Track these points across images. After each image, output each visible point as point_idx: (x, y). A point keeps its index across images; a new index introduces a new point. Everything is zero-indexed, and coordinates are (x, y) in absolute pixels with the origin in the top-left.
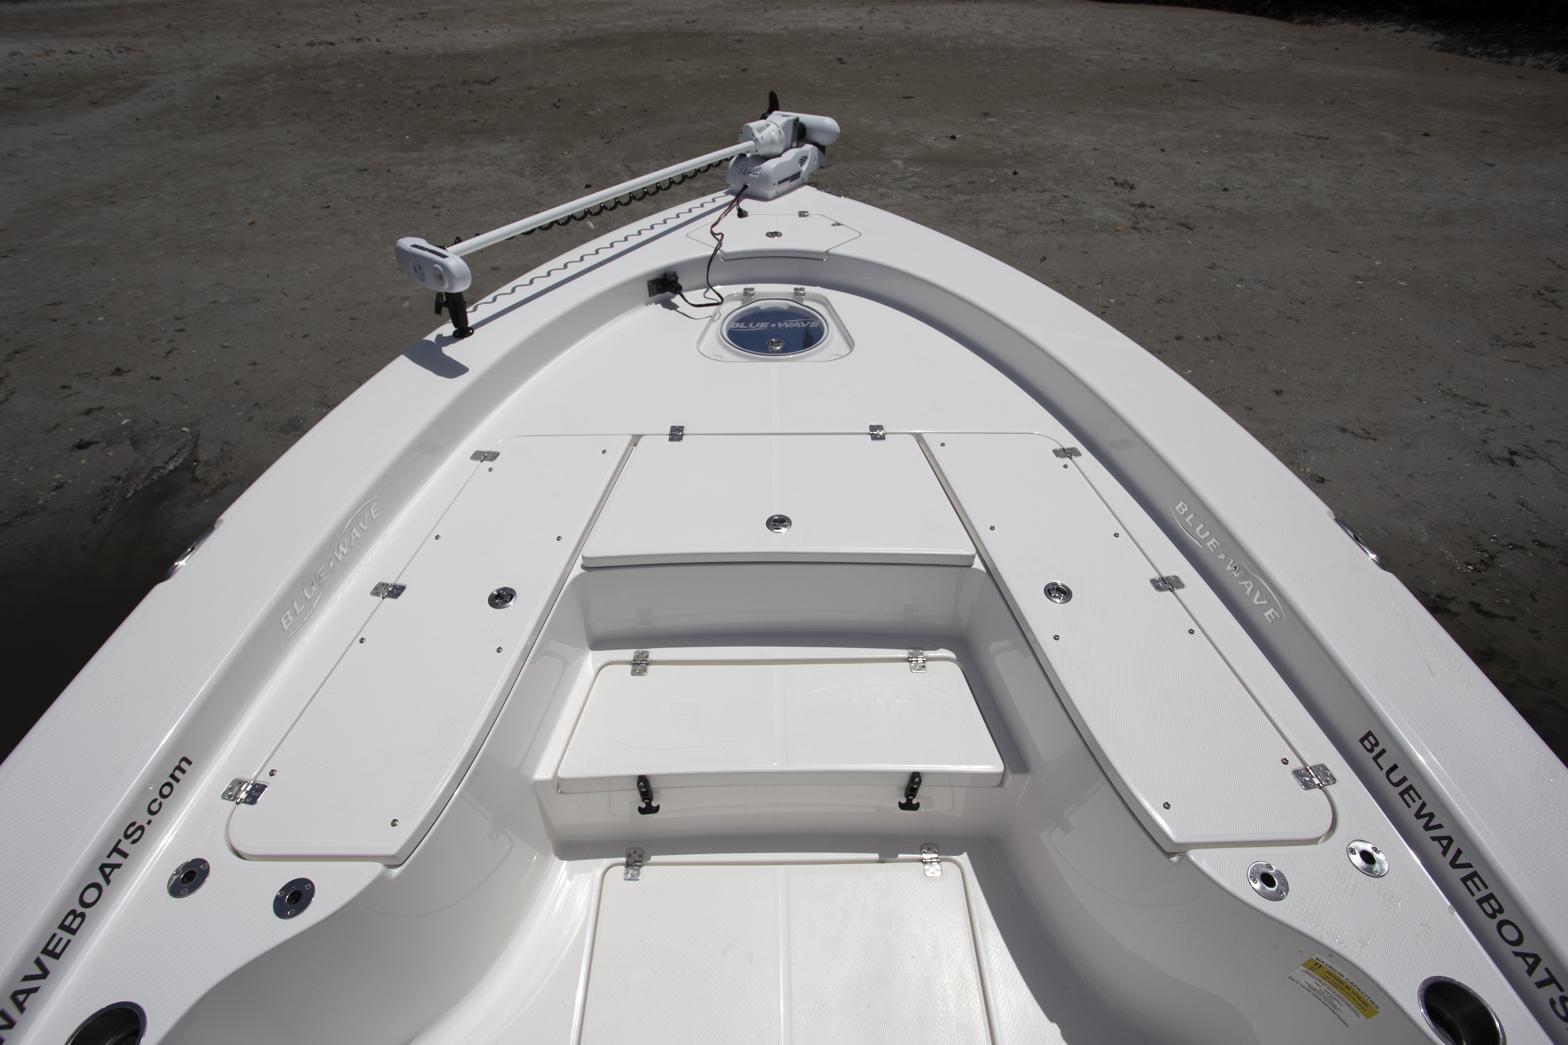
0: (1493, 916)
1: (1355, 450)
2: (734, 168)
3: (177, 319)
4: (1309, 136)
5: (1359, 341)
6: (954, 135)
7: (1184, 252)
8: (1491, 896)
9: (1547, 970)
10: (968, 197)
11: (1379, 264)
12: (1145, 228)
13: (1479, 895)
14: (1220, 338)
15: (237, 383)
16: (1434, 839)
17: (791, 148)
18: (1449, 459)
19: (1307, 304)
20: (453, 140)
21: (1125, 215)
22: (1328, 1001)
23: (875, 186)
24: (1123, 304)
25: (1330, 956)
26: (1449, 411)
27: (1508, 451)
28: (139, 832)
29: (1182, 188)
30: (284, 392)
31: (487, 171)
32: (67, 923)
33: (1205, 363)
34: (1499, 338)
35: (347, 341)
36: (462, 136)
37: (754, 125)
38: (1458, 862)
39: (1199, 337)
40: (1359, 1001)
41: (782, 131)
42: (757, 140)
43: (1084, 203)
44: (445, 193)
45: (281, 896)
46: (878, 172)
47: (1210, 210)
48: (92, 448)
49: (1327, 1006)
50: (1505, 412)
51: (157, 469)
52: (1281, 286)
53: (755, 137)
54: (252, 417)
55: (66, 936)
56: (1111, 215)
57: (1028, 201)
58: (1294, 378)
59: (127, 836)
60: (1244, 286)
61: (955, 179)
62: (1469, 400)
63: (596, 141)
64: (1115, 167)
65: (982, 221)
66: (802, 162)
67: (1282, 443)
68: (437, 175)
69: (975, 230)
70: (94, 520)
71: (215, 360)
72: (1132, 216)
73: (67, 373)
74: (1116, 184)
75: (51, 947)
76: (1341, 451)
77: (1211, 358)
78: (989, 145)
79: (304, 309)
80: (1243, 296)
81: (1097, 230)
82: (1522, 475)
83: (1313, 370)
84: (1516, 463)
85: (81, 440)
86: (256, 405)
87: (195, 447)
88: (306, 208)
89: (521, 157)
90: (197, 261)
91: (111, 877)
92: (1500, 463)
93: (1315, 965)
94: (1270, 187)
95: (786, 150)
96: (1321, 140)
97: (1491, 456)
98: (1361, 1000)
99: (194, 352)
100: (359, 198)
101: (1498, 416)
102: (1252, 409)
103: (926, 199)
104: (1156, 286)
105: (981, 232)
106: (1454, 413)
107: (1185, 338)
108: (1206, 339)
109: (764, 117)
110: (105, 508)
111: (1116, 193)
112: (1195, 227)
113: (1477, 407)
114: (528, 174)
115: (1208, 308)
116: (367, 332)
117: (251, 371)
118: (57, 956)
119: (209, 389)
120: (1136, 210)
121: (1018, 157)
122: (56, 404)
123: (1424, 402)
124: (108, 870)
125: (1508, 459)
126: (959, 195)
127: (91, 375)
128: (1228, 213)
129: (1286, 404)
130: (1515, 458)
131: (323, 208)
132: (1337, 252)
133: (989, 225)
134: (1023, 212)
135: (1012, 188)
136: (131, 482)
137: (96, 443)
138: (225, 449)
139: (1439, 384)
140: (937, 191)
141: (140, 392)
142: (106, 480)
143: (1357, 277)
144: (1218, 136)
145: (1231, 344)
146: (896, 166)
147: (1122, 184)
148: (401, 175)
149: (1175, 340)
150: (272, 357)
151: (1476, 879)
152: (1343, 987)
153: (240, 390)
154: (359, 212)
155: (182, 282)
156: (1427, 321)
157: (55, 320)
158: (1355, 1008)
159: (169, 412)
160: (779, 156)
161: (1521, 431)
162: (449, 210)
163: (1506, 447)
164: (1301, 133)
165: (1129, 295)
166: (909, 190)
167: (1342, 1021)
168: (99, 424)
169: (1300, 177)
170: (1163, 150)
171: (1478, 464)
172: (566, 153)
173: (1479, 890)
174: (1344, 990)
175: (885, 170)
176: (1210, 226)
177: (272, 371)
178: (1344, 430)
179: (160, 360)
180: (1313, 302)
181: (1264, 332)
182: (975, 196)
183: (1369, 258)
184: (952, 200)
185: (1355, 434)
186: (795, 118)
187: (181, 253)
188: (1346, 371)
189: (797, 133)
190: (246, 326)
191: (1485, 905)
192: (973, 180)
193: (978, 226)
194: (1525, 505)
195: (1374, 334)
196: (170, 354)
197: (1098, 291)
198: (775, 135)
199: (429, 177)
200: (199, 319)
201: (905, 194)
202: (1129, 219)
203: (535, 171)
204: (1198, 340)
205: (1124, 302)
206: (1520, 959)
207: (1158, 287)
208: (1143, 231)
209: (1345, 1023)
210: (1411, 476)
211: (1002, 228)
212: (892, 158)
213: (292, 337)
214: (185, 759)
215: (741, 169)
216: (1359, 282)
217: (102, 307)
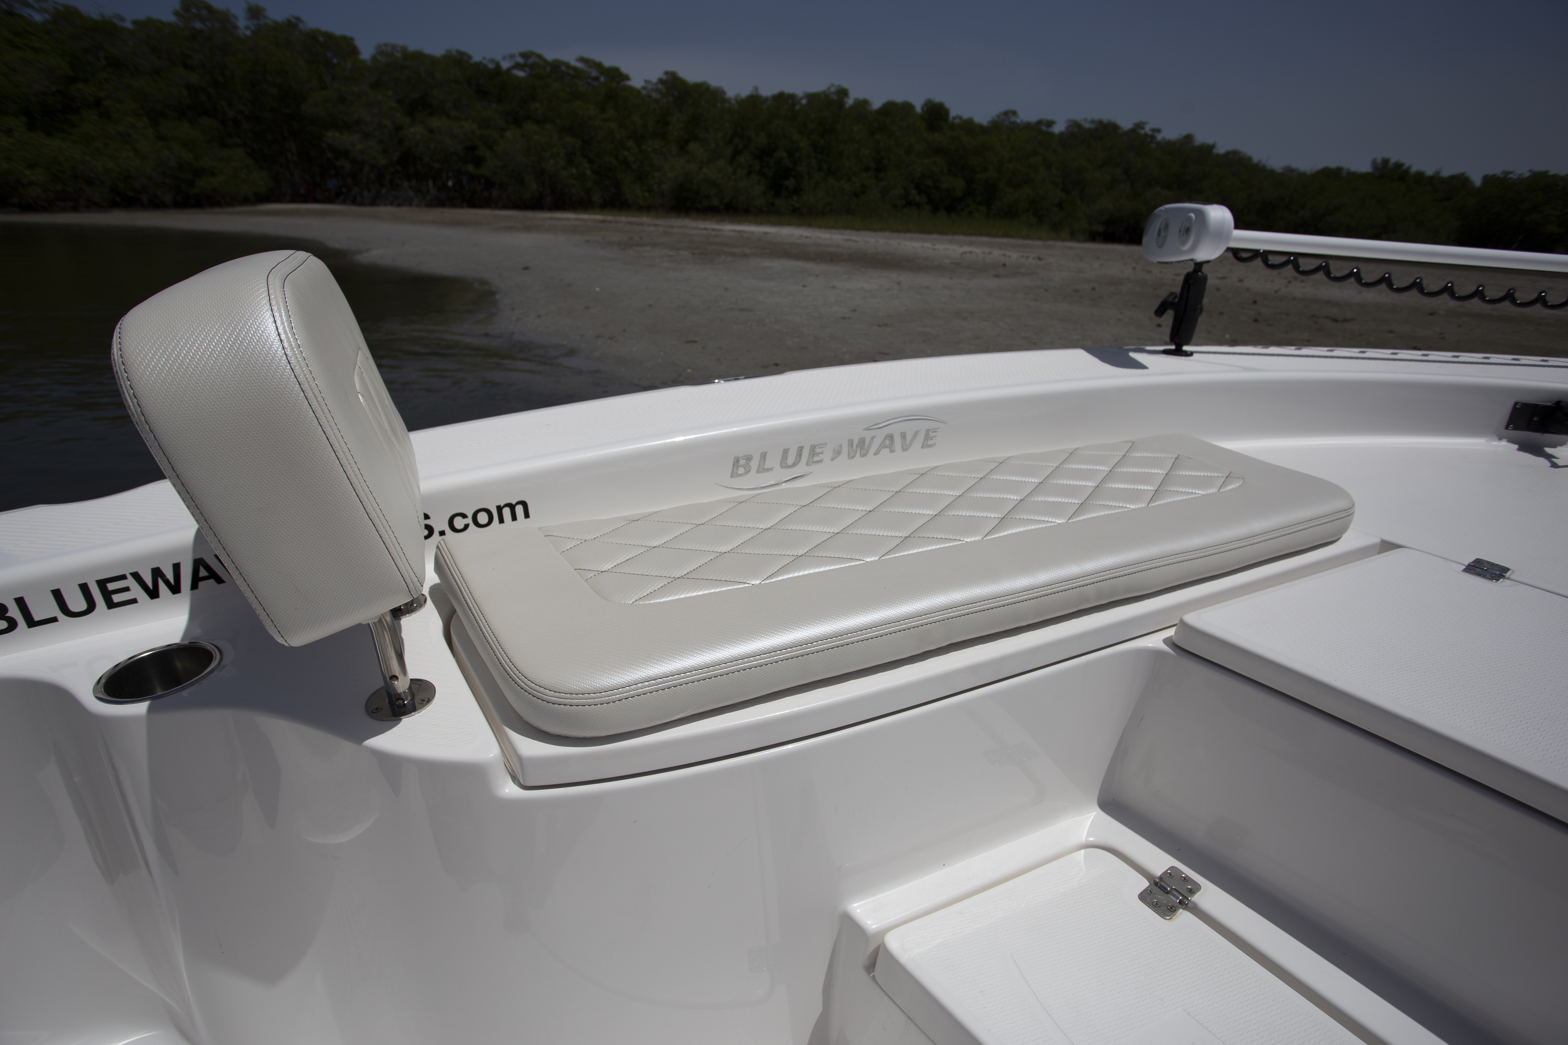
214: (524, 504)
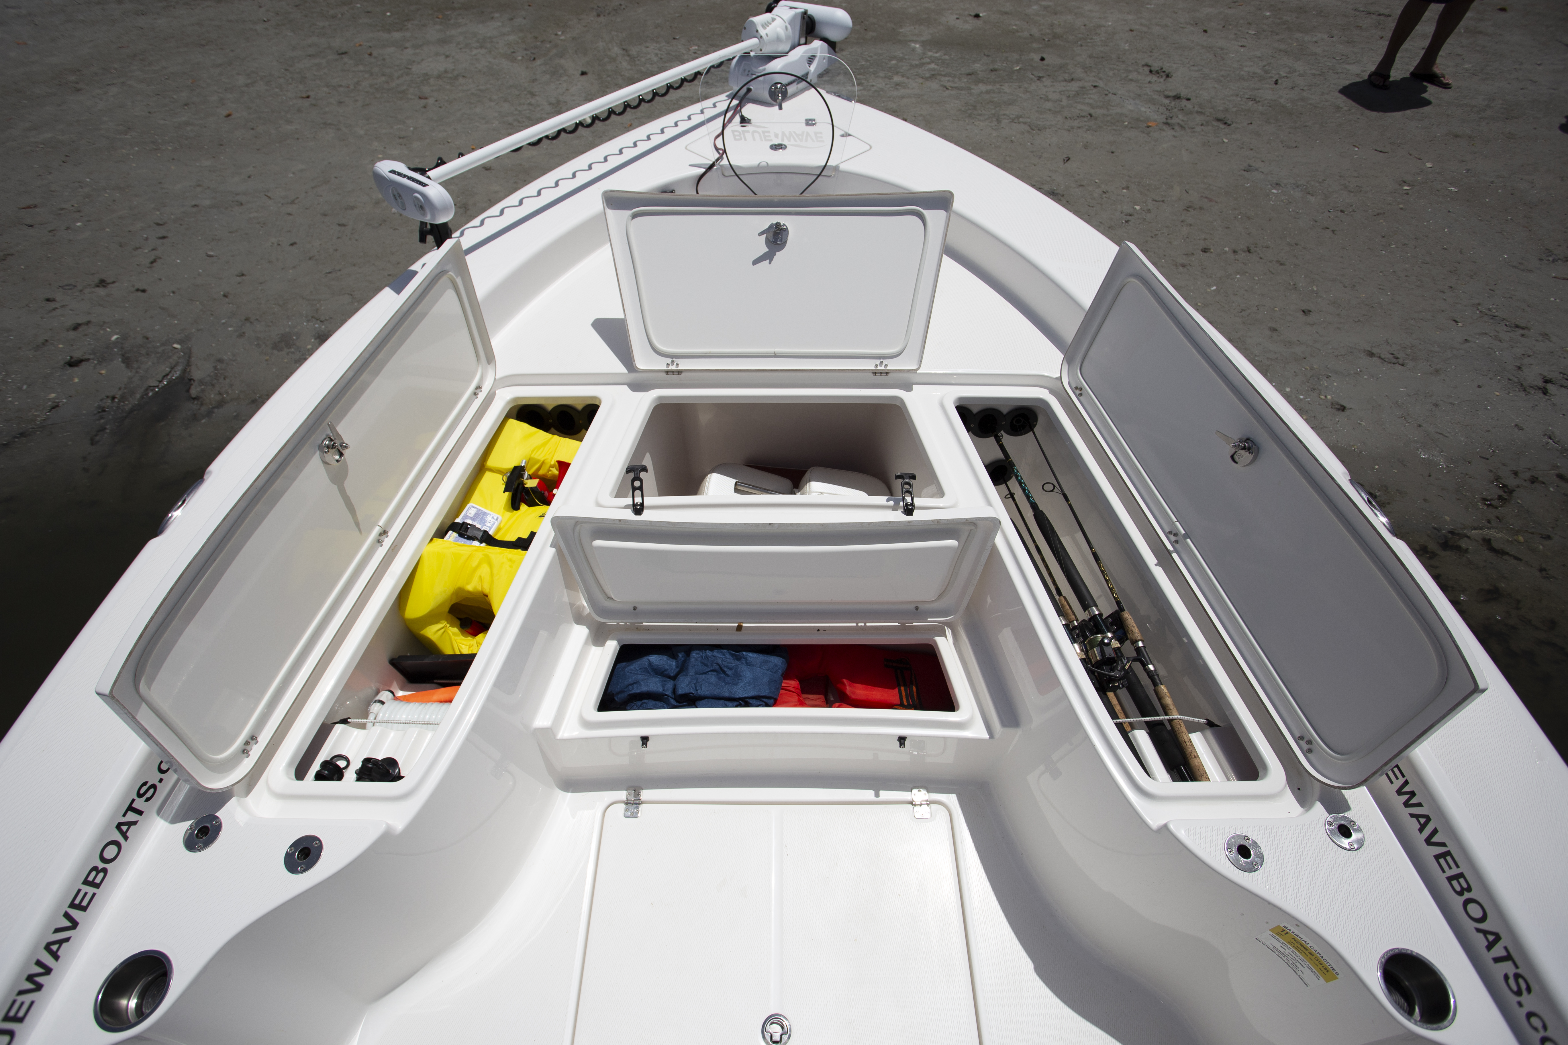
0: (1460, 893)
1: (1380, 376)
2: (737, 69)
3: (158, 224)
4: (1369, 13)
5: (1398, 255)
6: (978, 13)
7: (1219, 153)
8: (1461, 875)
9: (1506, 948)
10: (990, 87)
11: (1431, 166)
12: (1179, 124)
13: (1449, 873)
14: (1249, 251)
15: (225, 296)
16: (1412, 815)
17: (799, 45)
18: (1479, 386)
19: (1346, 213)
20: (438, 18)
21: (1159, 109)
22: (1291, 962)
23: (890, 74)
24: (1149, 211)
25: (1297, 925)
26: (1486, 334)
27: (1543, 379)
28: (152, 790)
29: (1223, 76)
30: (274, 306)
31: (475, 55)
32: (90, 878)
33: (1231, 279)
34: (1551, 252)
35: (336, 250)
36: (448, 13)
37: (758, 20)
38: (1433, 840)
39: (1227, 249)
40: (1320, 966)
41: (789, 27)
42: (761, 37)
43: (1115, 94)
44: (432, 81)
45: (291, 852)
46: (895, 58)
47: (1251, 103)
48: (84, 365)
49: (1289, 966)
50: (1545, 335)
51: (152, 388)
52: (1320, 191)
53: (759, 34)
54: (244, 333)
55: (91, 890)
56: (1143, 109)
57: (1055, 92)
58: (1324, 296)
59: (140, 795)
60: (1280, 191)
61: (977, 66)
62: (1508, 322)
63: (592, 19)
64: (1151, 52)
65: (1004, 115)
66: (810, 61)
67: (1304, 368)
68: (422, 60)
69: (996, 126)
70: (93, 442)
71: (201, 271)
72: (1165, 110)
73: (50, 284)
74: (1151, 71)
75: (77, 902)
76: (1366, 377)
77: (1238, 273)
78: (1016, 25)
79: (290, 214)
80: (1278, 203)
81: (1126, 127)
82: (1554, 405)
83: (1345, 287)
84: (1549, 392)
85: (71, 358)
86: (247, 319)
87: (188, 364)
88: (284, 98)
89: (512, 38)
90: (173, 159)
91: (128, 834)
92: (1532, 391)
93: (1282, 932)
94: (1320, 75)
95: (793, 48)
96: (1382, 18)
97: (1524, 384)
98: (1322, 965)
99: (179, 261)
100: (340, 86)
101: (1537, 340)
102: (1276, 330)
103: (945, 89)
104: (1186, 191)
105: (1002, 128)
106: (1491, 336)
107: (1212, 250)
108: (1235, 252)
109: (770, 9)
110: (102, 429)
111: (1150, 82)
112: (1233, 122)
113: (1516, 329)
114: (520, 58)
115: (1240, 217)
116: (357, 240)
117: (239, 283)
118: (84, 909)
119: (198, 303)
120: (1170, 103)
121: (1046, 40)
122: (42, 318)
123: (1460, 324)
124: (124, 828)
125: (1542, 388)
126: (980, 85)
127: (75, 286)
128: (1270, 106)
129: (1313, 325)
130: (1549, 386)
131: (303, 98)
132: (1385, 153)
133: (1011, 120)
134: (1048, 105)
135: (1038, 77)
136: (127, 402)
137: (88, 360)
138: (218, 367)
139: (1479, 304)
140: (956, 80)
141: (127, 305)
142: (101, 400)
143: (1404, 182)
144: (1268, 14)
145: (1261, 258)
146: (914, 50)
147: (1157, 72)
148: (384, 60)
149: (1201, 253)
150: (259, 267)
151: (1449, 858)
152: (1307, 953)
153: (229, 304)
154: (341, 103)
155: (160, 183)
156: (1474, 233)
157: (32, 226)
158: (1316, 971)
159: (158, 327)
160: (785, 54)
161: (1560, 357)
162: (436, 101)
163: (1540, 374)
164: (1361, 9)
165: (1156, 201)
166: (927, 79)
167: (1303, 981)
168: (89, 340)
169: (1354, 63)
170: (1205, 31)
171: (1509, 392)
172: (560, 33)
173: (1450, 868)
174: (1307, 956)
175: (901, 55)
176: (1250, 122)
177: (261, 283)
178: (1371, 354)
179: (145, 271)
180: (1353, 211)
181: (1296, 244)
182: (998, 86)
183: (1419, 159)
184: (973, 91)
185: (1382, 359)
186: (803, 10)
187: (156, 149)
188: (1380, 289)
189: (805, 25)
190: (230, 232)
191: (1454, 883)
192: (996, 67)
193: (999, 121)
194: (1552, 438)
195: (1415, 247)
196: (155, 264)
197: (1124, 196)
198: (781, 32)
199: (414, 62)
200: (181, 225)
201: (922, 83)
202: (1162, 114)
203: (527, 54)
204: (1226, 252)
205: (1149, 210)
206: (1481, 935)
207: (1188, 193)
208: (1177, 128)
209: (1305, 983)
210: (1436, 405)
211: (1025, 123)
212: (910, 41)
213: (279, 245)
215: (745, 70)
216: (1405, 188)
217: (79, 211)
